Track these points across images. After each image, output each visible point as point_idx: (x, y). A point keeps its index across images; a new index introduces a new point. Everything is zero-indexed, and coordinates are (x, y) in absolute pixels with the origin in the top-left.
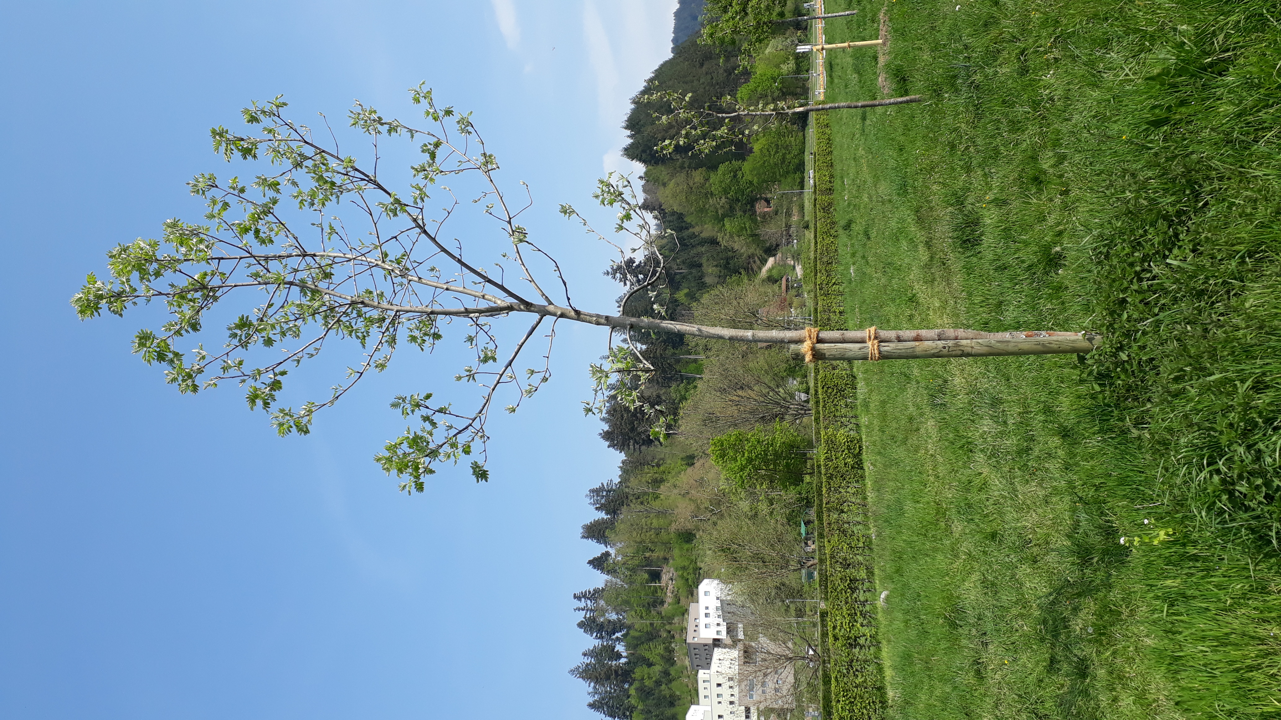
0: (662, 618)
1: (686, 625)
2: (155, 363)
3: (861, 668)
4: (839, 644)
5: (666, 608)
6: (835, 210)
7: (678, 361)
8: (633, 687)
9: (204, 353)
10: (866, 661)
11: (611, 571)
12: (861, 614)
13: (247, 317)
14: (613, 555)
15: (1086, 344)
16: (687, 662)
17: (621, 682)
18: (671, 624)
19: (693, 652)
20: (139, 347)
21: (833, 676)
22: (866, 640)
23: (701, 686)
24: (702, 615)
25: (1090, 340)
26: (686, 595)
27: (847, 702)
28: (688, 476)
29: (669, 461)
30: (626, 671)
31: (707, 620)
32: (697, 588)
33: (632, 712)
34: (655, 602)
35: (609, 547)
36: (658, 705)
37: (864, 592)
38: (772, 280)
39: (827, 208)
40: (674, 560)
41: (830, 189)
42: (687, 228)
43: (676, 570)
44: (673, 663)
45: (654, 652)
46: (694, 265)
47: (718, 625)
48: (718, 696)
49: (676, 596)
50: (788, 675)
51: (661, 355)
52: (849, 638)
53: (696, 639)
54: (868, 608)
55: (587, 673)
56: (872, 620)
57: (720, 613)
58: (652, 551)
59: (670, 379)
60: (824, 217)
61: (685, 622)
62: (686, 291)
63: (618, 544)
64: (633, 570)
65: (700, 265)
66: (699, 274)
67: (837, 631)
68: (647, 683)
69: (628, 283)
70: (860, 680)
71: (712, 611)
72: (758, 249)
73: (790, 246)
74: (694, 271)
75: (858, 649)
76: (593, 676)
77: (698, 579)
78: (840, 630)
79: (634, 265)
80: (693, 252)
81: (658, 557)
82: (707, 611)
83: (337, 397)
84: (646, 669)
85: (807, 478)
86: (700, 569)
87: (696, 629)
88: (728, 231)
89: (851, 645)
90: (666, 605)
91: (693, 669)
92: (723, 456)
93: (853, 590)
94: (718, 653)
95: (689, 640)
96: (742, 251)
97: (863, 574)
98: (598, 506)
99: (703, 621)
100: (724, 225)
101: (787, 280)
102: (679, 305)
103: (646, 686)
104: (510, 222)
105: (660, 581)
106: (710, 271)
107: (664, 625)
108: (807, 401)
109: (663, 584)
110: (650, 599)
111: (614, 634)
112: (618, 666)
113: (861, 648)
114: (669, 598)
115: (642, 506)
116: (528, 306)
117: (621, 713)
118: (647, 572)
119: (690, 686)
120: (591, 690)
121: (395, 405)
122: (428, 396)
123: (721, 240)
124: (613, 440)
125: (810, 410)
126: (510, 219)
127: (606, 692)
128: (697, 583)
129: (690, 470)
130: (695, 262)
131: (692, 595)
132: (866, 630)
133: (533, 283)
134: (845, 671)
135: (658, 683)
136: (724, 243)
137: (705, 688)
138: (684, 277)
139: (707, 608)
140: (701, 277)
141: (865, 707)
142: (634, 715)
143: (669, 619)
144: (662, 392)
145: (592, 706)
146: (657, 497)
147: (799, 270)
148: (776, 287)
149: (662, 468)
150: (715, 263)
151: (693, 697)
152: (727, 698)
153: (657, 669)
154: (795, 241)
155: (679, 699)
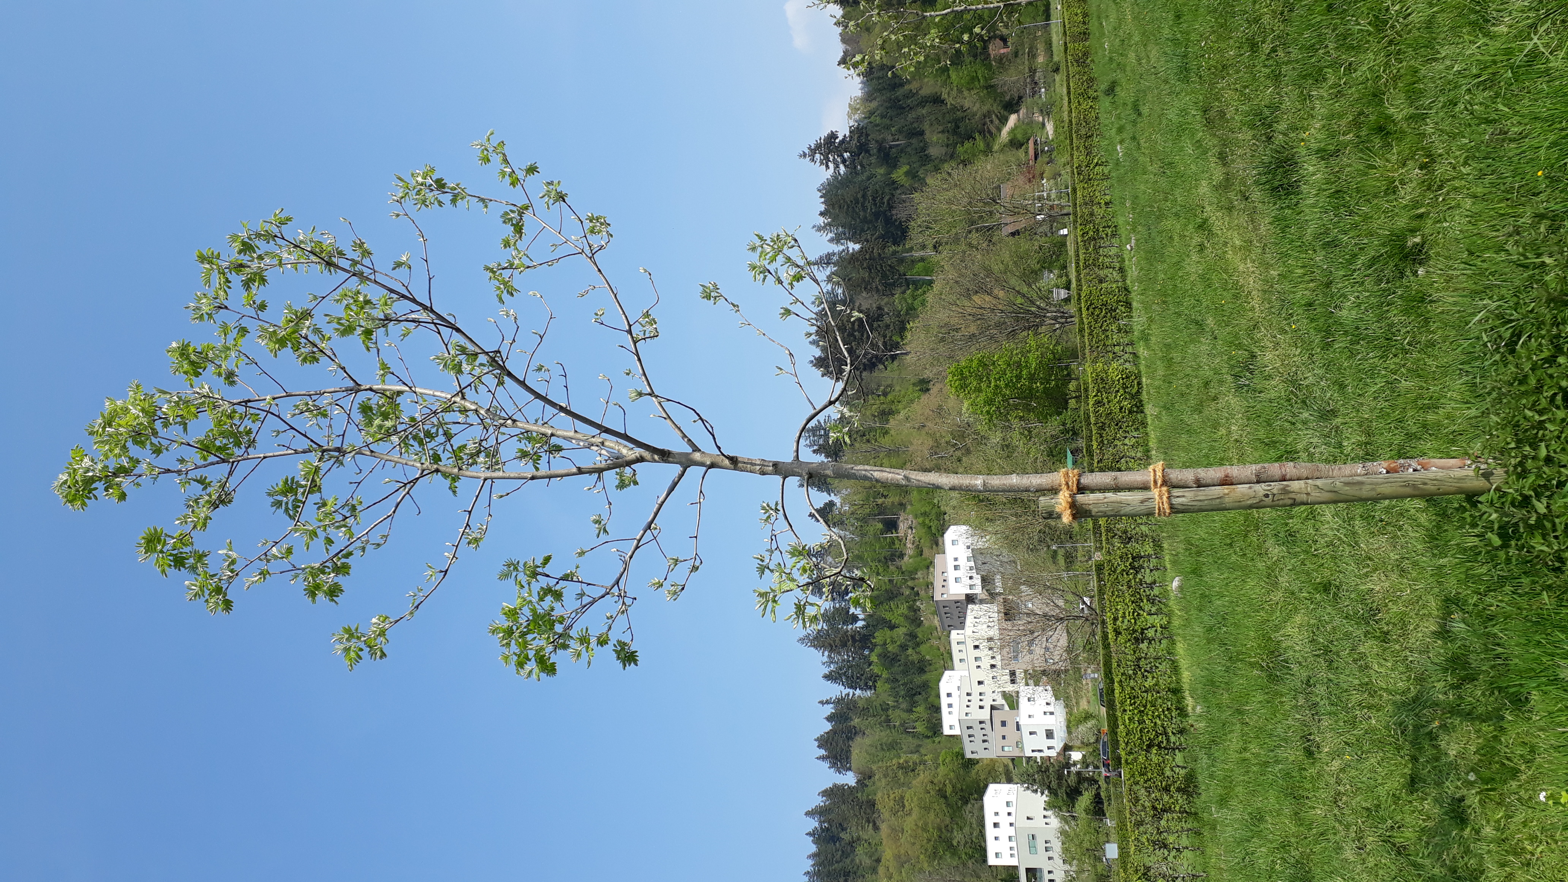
0: (903, 573)
1: (932, 580)
2: (170, 572)
3: (1151, 668)
4: (1122, 640)
5: (907, 562)
6: (1092, 61)
7: (902, 261)
8: (873, 654)
9: (234, 555)
10: (1157, 658)
11: (839, 523)
12: (1148, 600)
13: (293, 479)
14: (838, 505)
15: (1481, 483)
16: (936, 622)
17: (859, 648)
18: (914, 579)
19: (943, 610)
20: (146, 553)
21: (1116, 679)
22: (1156, 631)
23: (955, 648)
24: (950, 568)
25: (1487, 475)
26: (929, 545)
27: (1136, 711)
28: (924, 405)
29: (897, 388)
30: (864, 635)
31: (958, 574)
32: (942, 536)
33: (875, 681)
34: (892, 555)
35: (832, 495)
36: (905, 673)
37: (1151, 571)
38: (1016, 144)
39: (1082, 60)
40: (912, 505)
41: (1085, 33)
42: (902, 85)
43: (916, 517)
44: (920, 624)
45: (897, 612)
46: (913, 134)
47: (971, 578)
48: (976, 659)
49: (917, 547)
50: (1060, 638)
51: (880, 255)
52: (1134, 631)
53: (945, 596)
54: (1156, 591)
55: (819, 641)
56: (1163, 606)
57: (972, 564)
58: (885, 497)
59: (893, 285)
60: (1079, 73)
61: (930, 577)
62: (905, 168)
63: (844, 491)
64: (864, 520)
65: (922, 133)
66: (922, 144)
67: (1119, 623)
68: (890, 648)
69: (831, 165)
70: (1149, 683)
71: (964, 563)
72: (995, 105)
73: (1037, 96)
74: (914, 141)
75: (1146, 644)
76: (826, 644)
77: (943, 525)
78: (1123, 622)
79: (837, 141)
80: (911, 116)
81: (893, 503)
82: (956, 563)
83: (417, 607)
84: (888, 632)
85: (1072, 403)
86: (945, 514)
87: (944, 584)
88: (955, 84)
89: (1136, 639)
90: (906, 558)
91: (944, 629)
92: (963, 387)
93: (1137, 570)
94: (973, 610)
95: (937, 597)
96: (975, 109)
97: (1148, 549)
98: (816, 448)
99: (951, 574)
100: (949, 77)
101: (1035, 143)
102: (897, 188)
103: (889, 652)
104: (630, 332)
105: (896, 530)
106: (935, 139)
107: (906, 580)
108: (1067, 300)
109: (901, 534)
110: (885, 553)
111: (847, 595)
112: (855, 631)
113: (1150, 643)
114: (910, 550)
115: (869, 445)
116: (665, 455)
117: (862, 683)
118: (882, 521)
119: (942, 649)
120: (825, 659)
121: (505, 576)
122: (547, 559)
123: (946, 96)
124: (827, 367)
125: (1072, 317)
126: (630, 326)
127: (844, 660)
128: (942, 531)
129: (925, 398)
130: (915, 128)
131: (937, 544)
132: (1157, 620)
133: (668, 421)
134: (1131, 672)
135: (904, 647)
136: (950, 101)
137: (960, 651)
138: (902, 151)
139: (956, 559)
140: (923, 149)
141: (1159, 716)
142: (878, 684)
143: (911, 574)
144: (883, 303)
145: (828, 677)
146: (887, 433)
147: (1050, 128)
148: (1021, 153)
149: (890, 397)
150: (941, 128)
151: (947, 661)
152: (986, 663)
153: (901, 631)
154: (1043, 90)
155: (930, 664)
